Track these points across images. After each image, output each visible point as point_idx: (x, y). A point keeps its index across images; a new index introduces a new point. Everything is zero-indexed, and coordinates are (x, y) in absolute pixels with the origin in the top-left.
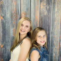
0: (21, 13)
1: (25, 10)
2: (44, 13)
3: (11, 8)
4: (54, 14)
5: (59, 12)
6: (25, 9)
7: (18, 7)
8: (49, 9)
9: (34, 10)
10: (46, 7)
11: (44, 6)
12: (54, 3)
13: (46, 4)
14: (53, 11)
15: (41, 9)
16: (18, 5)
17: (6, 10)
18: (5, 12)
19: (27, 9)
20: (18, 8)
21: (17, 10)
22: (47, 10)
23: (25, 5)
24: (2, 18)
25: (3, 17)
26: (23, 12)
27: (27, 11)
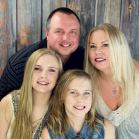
0: (19, 30)
1: (29, 24)
6: (29, 20)
7: (12, 16)
8: (89, 20)
11: (76, 12)
12: (102, 6)
13: (82, 8)
16: (12, 9)
19: (34, 21)
20: (10, 17)
21: (8, 22)
22: (83, 22)
23: (28, 11)
26: (23, 27)
27: (32, 25)
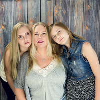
0: (29, 21)
1: (34, 17)
2: (59, 20)
3: (15, 14)
4: (72, 21)
5: (80, 18)
6: (34, 15)
7: (25, 13)
8: (67, 14)
9: (45, 16)
10: (63, 12)
11: (59, 10)
12: (73, 6)
13: (62, 8)
14: (71, 17)
15: (55, 15)
17: (9, 17)
18: (8, 20)
19: (37, 16)
21: (23, 16)
22: (63, 15)
23: (33, 10)
24: (3, 27)
25: (6, 26)
26: (31, 19)
27: (36, 18)
